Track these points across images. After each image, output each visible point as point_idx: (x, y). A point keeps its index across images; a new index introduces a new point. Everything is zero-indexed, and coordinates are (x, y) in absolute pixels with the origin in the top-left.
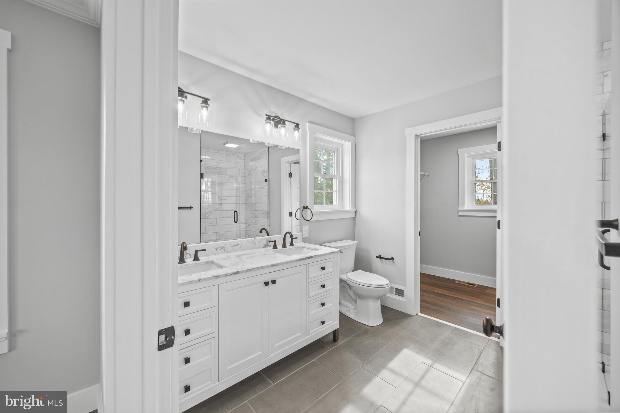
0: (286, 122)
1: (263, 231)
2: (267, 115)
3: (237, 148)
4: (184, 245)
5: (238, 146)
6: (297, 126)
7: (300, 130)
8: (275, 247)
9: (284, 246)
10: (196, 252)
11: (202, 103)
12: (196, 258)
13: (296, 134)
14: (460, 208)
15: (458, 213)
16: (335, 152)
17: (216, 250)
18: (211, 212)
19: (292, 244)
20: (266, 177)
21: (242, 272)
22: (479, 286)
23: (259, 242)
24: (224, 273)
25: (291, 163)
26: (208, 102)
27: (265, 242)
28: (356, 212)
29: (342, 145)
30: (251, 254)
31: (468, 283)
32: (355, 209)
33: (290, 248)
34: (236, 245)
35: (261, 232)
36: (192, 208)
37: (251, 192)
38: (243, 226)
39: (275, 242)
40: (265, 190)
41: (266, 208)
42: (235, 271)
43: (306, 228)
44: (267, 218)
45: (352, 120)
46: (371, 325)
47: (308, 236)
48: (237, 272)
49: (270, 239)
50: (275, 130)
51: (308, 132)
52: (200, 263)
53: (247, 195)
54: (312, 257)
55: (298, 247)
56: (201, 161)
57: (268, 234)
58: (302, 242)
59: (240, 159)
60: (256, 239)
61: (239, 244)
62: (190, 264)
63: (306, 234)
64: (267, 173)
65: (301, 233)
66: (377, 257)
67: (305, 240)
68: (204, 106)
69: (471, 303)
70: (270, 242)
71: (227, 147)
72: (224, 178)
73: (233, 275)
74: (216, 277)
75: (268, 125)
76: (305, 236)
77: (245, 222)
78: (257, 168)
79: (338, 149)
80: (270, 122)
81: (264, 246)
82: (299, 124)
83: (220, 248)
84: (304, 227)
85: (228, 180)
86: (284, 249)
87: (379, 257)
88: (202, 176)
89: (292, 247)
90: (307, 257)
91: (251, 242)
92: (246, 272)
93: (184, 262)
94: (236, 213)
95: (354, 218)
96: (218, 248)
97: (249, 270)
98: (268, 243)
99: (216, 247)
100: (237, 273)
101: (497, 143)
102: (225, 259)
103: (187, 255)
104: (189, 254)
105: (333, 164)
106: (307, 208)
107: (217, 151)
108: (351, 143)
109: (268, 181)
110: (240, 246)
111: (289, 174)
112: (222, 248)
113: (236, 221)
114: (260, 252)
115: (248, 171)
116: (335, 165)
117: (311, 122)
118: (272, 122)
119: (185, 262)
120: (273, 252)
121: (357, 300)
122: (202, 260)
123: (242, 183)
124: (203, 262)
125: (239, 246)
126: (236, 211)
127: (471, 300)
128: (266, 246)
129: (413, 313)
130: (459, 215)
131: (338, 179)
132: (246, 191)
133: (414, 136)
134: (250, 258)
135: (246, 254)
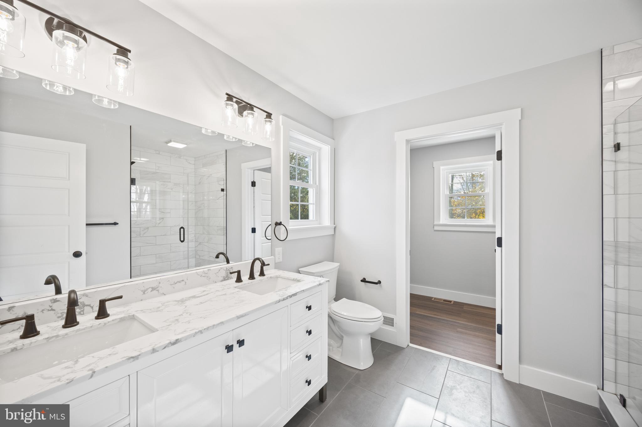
0: (255, 109)
1: (221, 256)
2: (227, 94)
3: (184, 148)
4: (72, 295)
5: (185, 146)
6: (269, 115)
7: (274, 122)
8: (239, 280)
9: (252, 277)
10: (102, 303)
11: (116, 53)
12: (102, 313)
13: (268, 127)
14: (436, 223)
15: (434, 227)
16: (311, 156)
17: (144, 293)
18: (148, 228)
19: (262, 274)
20: (223, 185)
21: (186, 338)
22: (456, 303)
23: (215, 274)
24: (150, 348)
25: (254, 170)
26: (128, 54)
27: (223, 274)
28: (335, 228)
29: (320, 149)
30: (202, 294)
31: (445, 300)
32: (334, 224)
33: (260, 280)
34: (179, 282)
35: (217, 257)
36: (118, 224)
37: (203, 203)
38: (192, 245)
39: (239, 272)
40: (222, 202)
41: (223, 224)
42: (173, 339)
43: (279, 250)
44: (224, 235)
45: (332, 121)
46: (362, 368)
47: (281, 260)
48: (177, 340)
49: (232, 268)
50: (239, 119)
51: (282, 127)
52: (109, 322)
53: (197, 208)
54: (295, 295)
55: (271, 277)
56: (132, 163)
57: (228, 262)
58: (275, 268)
59: (189, 163)
60: (210, 270)
61: (183, 281)
62: (86, 328)
63: (279, 258)
64: (224, 180)
65: (272, 257)
66: (362, 281)
67: (278, 266)
68: (119, 60)
69: (457, 324)
70: (231, 273)
71: (170, 146)
72: (167, 186)
73: (168, 347)
74: (132, 360)
75: (230, 108)
76: (277, 261)
77: (195, 240)
78: (211, 175)
79: (314, 154)
80: (232, 105)
81: (222, 279)
82: (272, 114)
83: (150, 289)
84: (276, 249)
85: (172, 189)
86: (252, 282)
87: (364, 280)
88: (133, 181)
89: (262, 278)
90: (289, 296)
91: (203, 275)
92: (194, 336)
93: (75, 324)
94: (182, 230)
95: (334, 236)
96: (147, 289)
97: (198, 332)
98: (229, 274)
99: (143, 289)
100: (177, 342)
101: (496, 151)
102: (158, 310)
103: (86, 308)
104: (89, 305)
105: (309, 171)
106: (280, 224)
107: (158, 152)
108: (330, 146)
109: (225, 190)
110: (186, 283)
111: (252, 182)
112: (153, 289)
113: (182, 239)
114: (217, 290)
115: (200, 179)
116: (311, 172)
117: (284, 115)
118: (236, 106)
119: (78, 323)
120: (237, 290)
121: (343, 337)
122: (114, 315)
123: (191, 193)
124: (116, 319)
125: (183, 283)
126: (182, 228)
127: (454, 321)
128: (226, 279)
129: (405, 346)
130: (435, 229)
131: (314, 189)
132: (196, 202)
133: (405, 141)
134: (201, 303)
135: (194, 297)
